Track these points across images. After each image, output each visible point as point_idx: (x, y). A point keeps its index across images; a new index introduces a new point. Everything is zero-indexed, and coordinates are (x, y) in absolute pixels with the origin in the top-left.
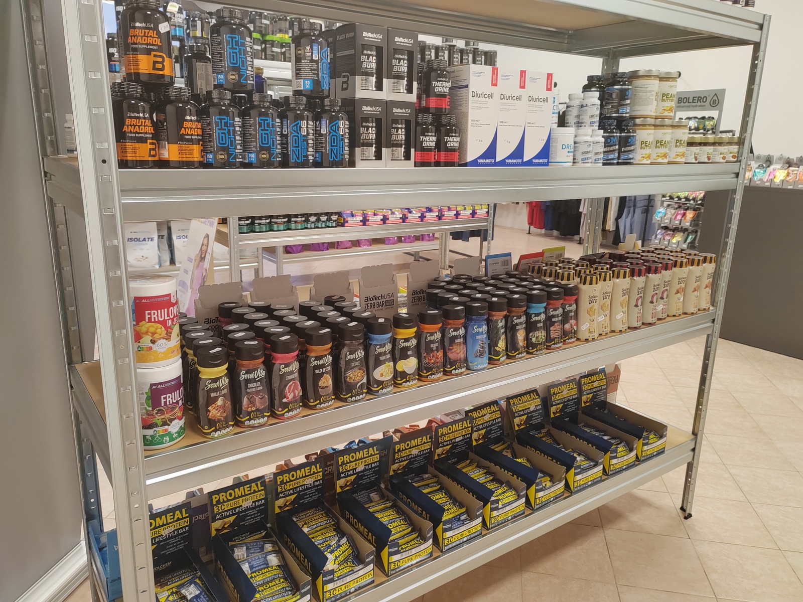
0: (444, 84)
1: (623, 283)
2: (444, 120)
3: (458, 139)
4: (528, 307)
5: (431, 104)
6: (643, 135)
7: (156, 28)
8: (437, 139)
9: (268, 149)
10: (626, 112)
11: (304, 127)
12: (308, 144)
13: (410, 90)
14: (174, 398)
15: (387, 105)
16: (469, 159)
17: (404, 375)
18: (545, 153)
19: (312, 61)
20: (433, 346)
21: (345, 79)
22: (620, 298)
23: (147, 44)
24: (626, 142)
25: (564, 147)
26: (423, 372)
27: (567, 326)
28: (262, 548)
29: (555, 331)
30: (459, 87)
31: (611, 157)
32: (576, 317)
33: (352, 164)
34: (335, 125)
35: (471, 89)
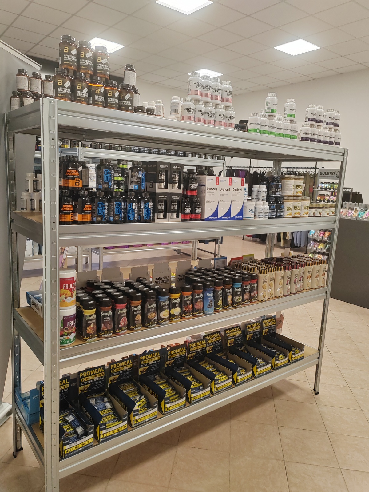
0: (195, 185)
1: (280, 273)
2: (194, 200)
3: (201, 209)
4: (233, 285)
5: (189, 193)
6: (287, 204)
7: (77, 169)
8: (191, 209)
9: (118, 215)
10: (279, 194)
11: (134, 205)
13: (179, 188)
14: (72, 323)
15: (169, 195)
16: (206, 217)
17: (174, 316)
18: (241, 213)
19: (138, 178)
20: (188, 302)
21: (152, 184)
22: (279, 281)
23: (73, 176)
24: (279, 208)
25: (250, 210)
26: (182, 315)
27: (252, 294)
28: (103, 400)
29: (246, 296)
30: (201, 185)
31: (272, 214)
32: (257, 290)
33: (153, 220)
34: (147, 204)
35: (207, 186)
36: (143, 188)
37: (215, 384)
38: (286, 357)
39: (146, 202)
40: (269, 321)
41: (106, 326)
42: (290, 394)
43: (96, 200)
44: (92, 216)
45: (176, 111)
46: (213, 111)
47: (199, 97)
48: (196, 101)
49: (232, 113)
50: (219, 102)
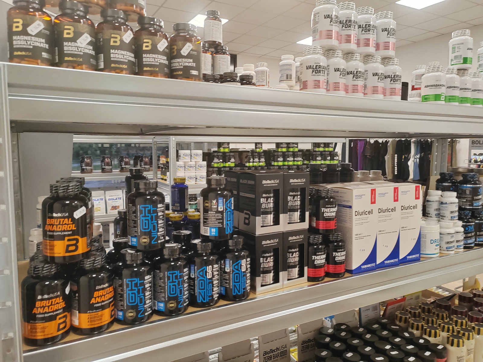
0: (332, 210)
2: (331, 238)
3: (344, 253)
5: (320, 226)
7: (71, 216)
8: (327, 256)
9: (176, 299)
10: (479, 204)
11: (209, 271)
12: (213, 285)
13: (302, 219)
15: (284, 236)
16: (354, 267)
18: (417, 249)
19: (218, 212)
21: (247, 216)
23: (61, 231)
24: (480, 228)
25: (432, 242)
30: (343, 206)
31: (469, 241)
34: (238, 264)
35: (354, 209)
39: (236, 259)
43: (124, 272)
45: (289, 77)
46: (361, 67)
47: (334, 42)
50: (371, 49)
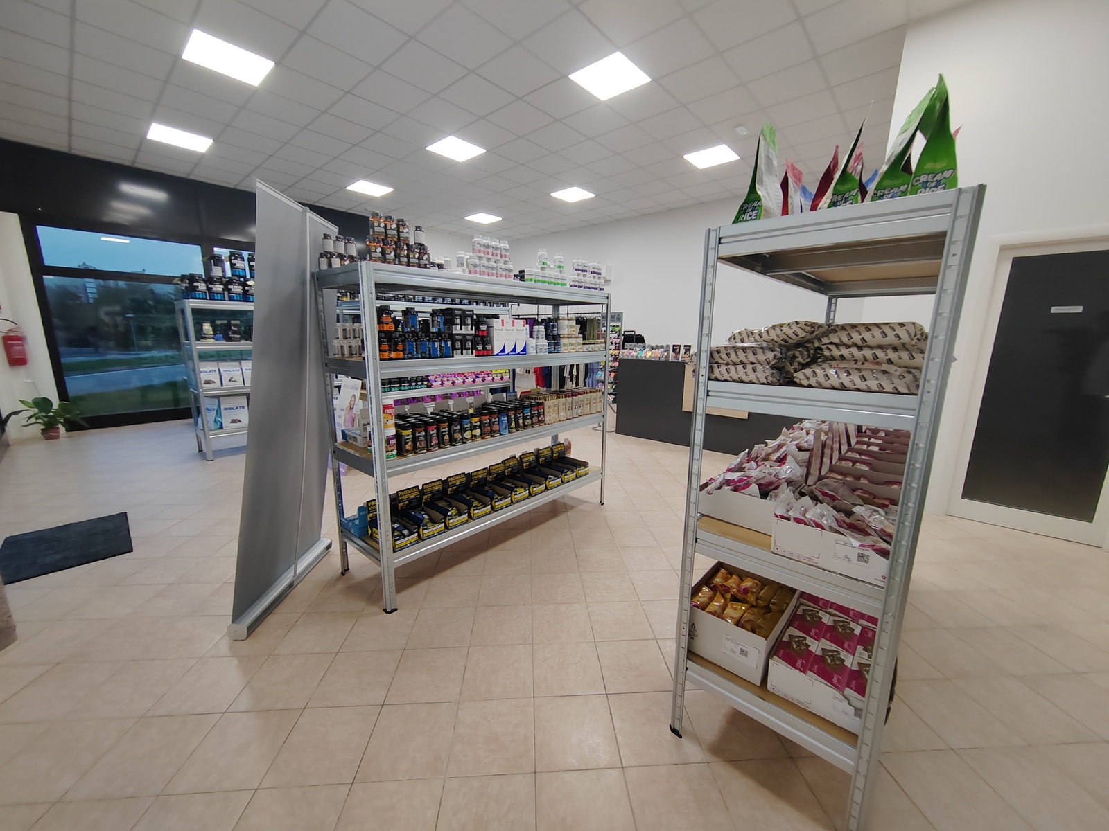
0: (484, 327)
1: (562, 400)
3: (491, 346)
4: (523, 410)
6: (563, 341)
7: (390, 316)
10: (555, 333)
12: (438, 350)
13: (472, 329)
14: (393, 441)
15: (464, 335)
16: (495, 353)
17: (475, 436)
20: (486, 425)
22: (561, 407)
23: (388, 321)
24: (557, 344)
26: (482, 436)
27: (540, 418)
28: (420, 513)
29: (535, 420)
30: (489, 327)
32: (544, 414)
33: (453, 357)
34: (447, 343)
35: (494, 328)
36: (442, 330)
37: (515, 495)
38: (573, 472)
39: (446, 341)
40: (558, 446)
41: (421, 444)
42: (580, 507)
43: (406, 340)
44: (404, 354)
45: (462, 264)
46: (495, 265)
47: (482, 255)
48: (480, 258)
49: (510, 266)
50: (499, 258)
